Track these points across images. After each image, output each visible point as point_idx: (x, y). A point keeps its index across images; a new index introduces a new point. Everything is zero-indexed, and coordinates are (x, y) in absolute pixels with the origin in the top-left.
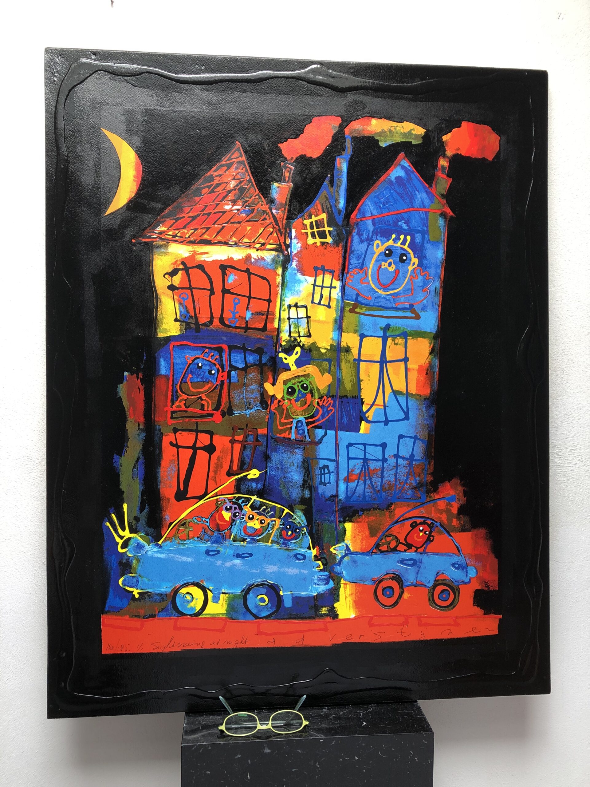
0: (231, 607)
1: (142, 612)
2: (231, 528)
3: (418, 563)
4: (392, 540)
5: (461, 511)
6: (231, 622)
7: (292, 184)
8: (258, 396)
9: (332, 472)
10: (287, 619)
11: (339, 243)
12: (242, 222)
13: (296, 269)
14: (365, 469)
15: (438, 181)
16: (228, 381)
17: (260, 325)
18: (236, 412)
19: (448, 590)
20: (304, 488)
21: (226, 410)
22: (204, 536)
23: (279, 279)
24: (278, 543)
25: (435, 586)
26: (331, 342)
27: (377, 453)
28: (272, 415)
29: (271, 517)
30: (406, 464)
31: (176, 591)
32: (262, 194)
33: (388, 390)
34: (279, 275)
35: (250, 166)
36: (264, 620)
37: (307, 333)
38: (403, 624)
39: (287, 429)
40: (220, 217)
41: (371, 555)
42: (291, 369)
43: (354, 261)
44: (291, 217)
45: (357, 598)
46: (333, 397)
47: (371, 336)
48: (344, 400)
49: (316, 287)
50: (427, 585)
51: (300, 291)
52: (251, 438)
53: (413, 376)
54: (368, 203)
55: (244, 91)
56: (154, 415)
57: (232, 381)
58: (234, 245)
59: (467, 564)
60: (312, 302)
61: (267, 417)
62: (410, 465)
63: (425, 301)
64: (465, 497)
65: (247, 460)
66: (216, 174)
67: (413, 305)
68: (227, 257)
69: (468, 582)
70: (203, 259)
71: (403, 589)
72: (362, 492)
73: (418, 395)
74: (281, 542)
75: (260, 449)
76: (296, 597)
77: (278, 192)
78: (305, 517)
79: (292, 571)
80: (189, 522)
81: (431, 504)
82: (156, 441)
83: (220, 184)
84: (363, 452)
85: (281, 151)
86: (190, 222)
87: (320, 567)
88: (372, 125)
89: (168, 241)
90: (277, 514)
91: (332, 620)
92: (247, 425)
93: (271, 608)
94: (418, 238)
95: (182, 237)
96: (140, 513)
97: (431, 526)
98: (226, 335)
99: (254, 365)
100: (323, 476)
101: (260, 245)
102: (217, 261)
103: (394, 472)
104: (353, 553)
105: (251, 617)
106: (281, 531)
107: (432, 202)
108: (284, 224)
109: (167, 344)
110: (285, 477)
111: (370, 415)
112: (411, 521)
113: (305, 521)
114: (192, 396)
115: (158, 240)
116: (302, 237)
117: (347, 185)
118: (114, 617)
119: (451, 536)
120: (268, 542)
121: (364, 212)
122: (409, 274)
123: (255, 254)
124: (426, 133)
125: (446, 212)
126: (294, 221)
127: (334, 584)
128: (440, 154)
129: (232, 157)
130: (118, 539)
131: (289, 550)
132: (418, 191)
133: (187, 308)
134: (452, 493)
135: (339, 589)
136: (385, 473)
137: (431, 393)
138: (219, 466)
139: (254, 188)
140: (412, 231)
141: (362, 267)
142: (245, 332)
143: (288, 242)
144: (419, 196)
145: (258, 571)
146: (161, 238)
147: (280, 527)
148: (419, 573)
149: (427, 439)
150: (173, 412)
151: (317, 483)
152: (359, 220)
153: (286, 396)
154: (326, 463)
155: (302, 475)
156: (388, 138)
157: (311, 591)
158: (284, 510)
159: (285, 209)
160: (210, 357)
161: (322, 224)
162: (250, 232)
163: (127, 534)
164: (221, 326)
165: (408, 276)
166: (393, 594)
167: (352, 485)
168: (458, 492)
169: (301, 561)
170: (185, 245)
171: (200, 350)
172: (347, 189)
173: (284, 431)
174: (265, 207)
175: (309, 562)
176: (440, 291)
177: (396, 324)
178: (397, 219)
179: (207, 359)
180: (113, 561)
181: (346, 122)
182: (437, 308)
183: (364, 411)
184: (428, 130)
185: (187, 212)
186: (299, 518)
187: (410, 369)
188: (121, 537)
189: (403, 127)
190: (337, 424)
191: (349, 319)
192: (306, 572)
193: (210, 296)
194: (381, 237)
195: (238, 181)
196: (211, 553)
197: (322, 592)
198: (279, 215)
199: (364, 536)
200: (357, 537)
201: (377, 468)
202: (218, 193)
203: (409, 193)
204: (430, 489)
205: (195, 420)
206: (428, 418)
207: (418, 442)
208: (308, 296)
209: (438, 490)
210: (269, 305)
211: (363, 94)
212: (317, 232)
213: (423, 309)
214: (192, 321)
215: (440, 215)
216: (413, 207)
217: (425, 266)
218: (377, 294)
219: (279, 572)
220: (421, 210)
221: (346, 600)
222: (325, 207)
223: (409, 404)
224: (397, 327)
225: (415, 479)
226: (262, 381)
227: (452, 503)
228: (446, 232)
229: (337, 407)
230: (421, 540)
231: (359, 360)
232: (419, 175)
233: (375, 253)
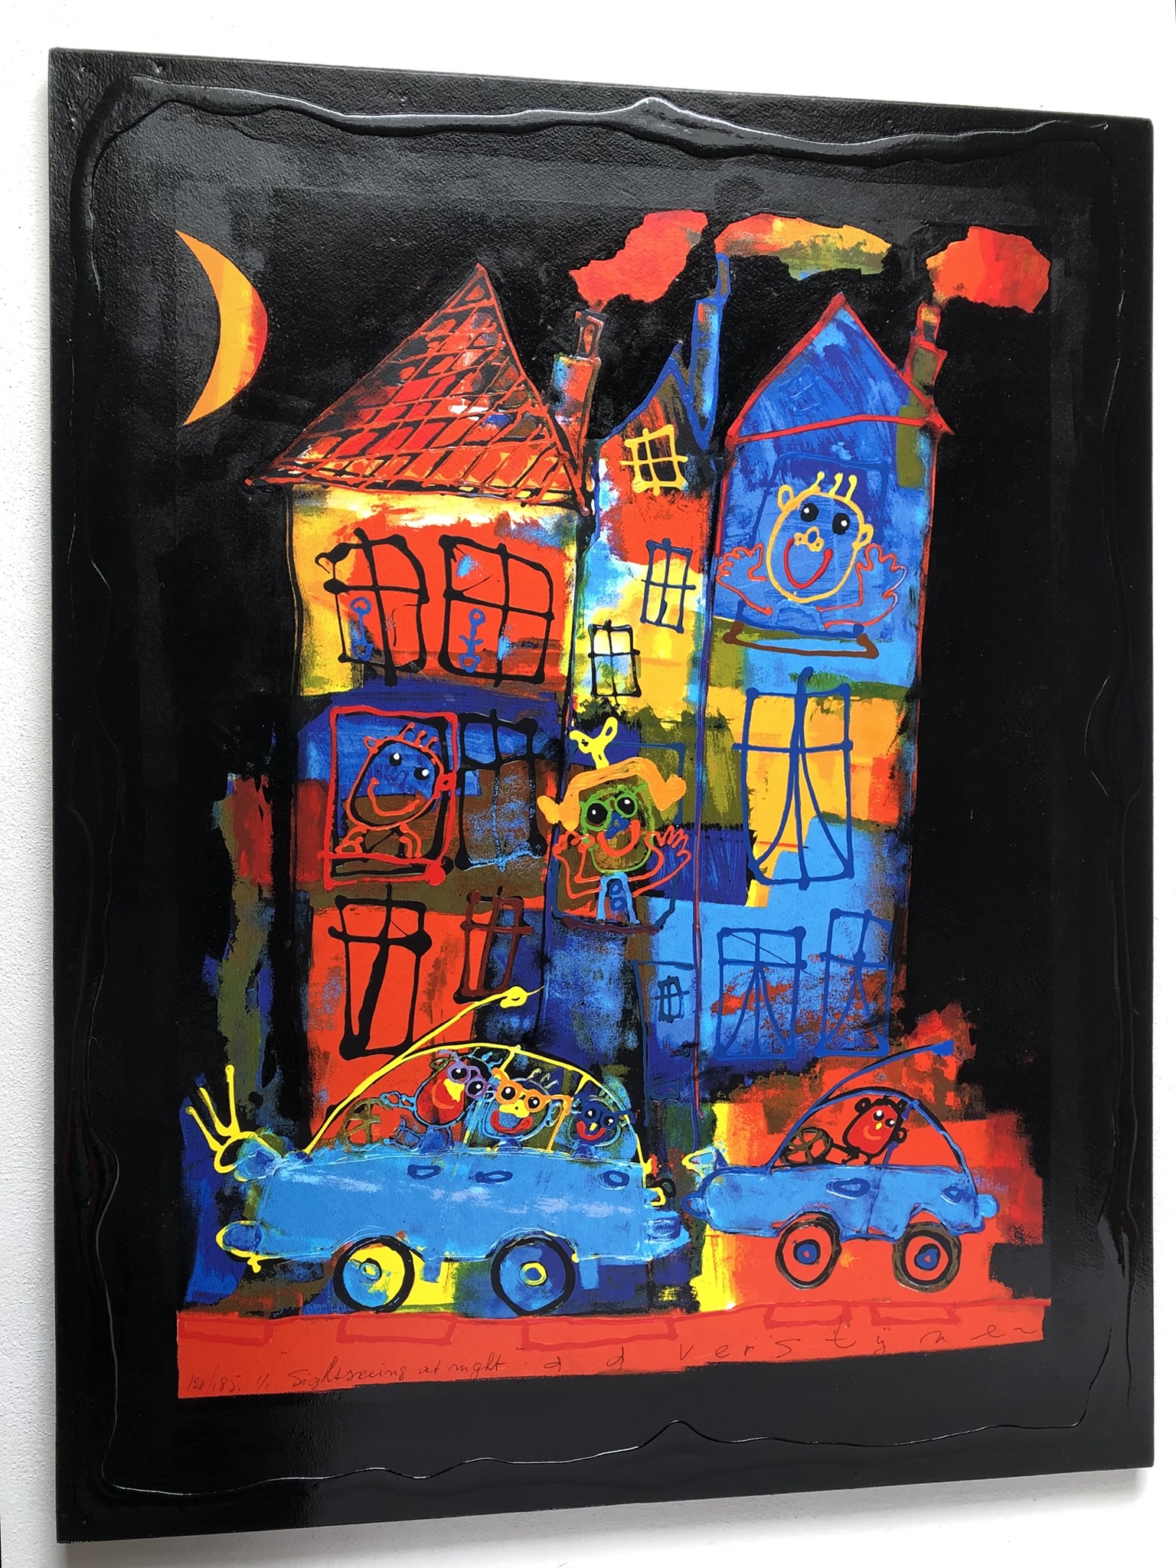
0: (465, 1289)
1: (267, 1304)
2: (465, 1116)
3: (871, 1189)
4: (815, 1140)
5: (965, 1074)
6: (465, 1322)
7: (599, 359)
8: (525, 826)
9: (687, 993)
10: (587, 1314)
11: (702, 490)
12: (488, 441)
13: (608, 546)
14: (758, 984)
15: (917, 356)
16: (459, 793)
17: (528, 669)
18: (476, 862)
19: (937, 1248)
20: (624, 1027)
21: (453, 857)
22: (404, 1135)
23: (570, 569)
24: (568, 1149)
25: (907, 1238)
26: (684, 707)
27: (786, 949)
28: (556, 867)
29: (552, 1091)
30: (846, 974)
31: (343, 1257)
32: (533, 382)
33: (808, 813)
34: (570, 561)
35: (507, 320)
36: (538, 1317)
37: (633, 688)
38: (839, 1321)
39: (588, 898)
40: (442, 431)
41: (771, 1173)
42: (598, 767)
43: (734, 530)
44: (597, 431)
45: (739, 1266)
46: (688, 827)
47: (772, 694)
48: (712, 833)
49: (651, 587)
50: (891, 1235)
51: (617, 596)
52: (509, 919)
53: (863, 782)
54: (765, 402)
55: (495, 153)
56: (295, 868)
57: (467, 792)
58: (471, 492)
59: (976, 1187)
60: (644, 619)
61: (545, 872)
62: (855, 975)
63: (888, 619)
64: (972, 1045)
65: (500, 967)
66: (432, 335)
67: (863, 627)
68: (457, 520)
69: (978, 1228)
70: (402, 523)
71: (838, 1245)
72: (751, 1035)
73: (873, 823)
74: (575, 1147)
75: (528, 943)
76: (608, 1266)
77: (568, 376)
78: (628, 1091)
79: (599, 1210)
80: (372, 1106)
81: (901, 1060)
82: (299, 926)
83: (440, 358)
84: (754, 947)
85: (575, 287)
86: (375, 441)
87: (659, 1201)
88: (774, 233)
89: (326, 484)
90: (564, 1085)
91: (685, 1316)
92: (500, 890)
93: (551, 1291)
94: (874, 480)
95: (357, 475)
96: (264, 1086)
97: (900, 1108)
98: (454, 691)
99: (515, 758)
100: (666, 1001)
101: (529, 493)
102: (434, 527)
103: (821, 992)
104: (731, 1170)
105: (510, 1313)
106: (575, 1123)
107: (903, 402)
108: (581, 448)
109: (322, 711)
110: (583, 1004)
111: (770, 868)
112: (856, 1099)
113: (627, 1101)
114: (378, 826)
115: (303, 480)
116: (622, 477)
117: (720, 363)
118: (204, 1316)
119: (943, 1129)
120: (545, 1147)
121: (756, 422)
122: (854, 558)
123: (518, 514)
124: (890, 251)
125: (934, 425)
126: (603, 440)
127: (690, 1237)
128: (921, 298)
129: (466, 299)
130: (214, 1144)
131: (593, 1163)
132: (874, 378)
133: (367, 631)
134: (945, 1035)
135: (702, 1247)
136: (801, 993)
137: (900, 819)
138: (438, 980)
139: (517, 367)
140: (861, 466)
141: (752, 543)
142: (496, 685)
143: (591, 487)
144: (875, 389)
145: (525, 1212)
146: (309, 477)
147: (572, 1115)
149: (891, 919)
150: (336, 862)
151: (653, 1017)
152: (746, 440)
153: (585, 825)
154: (673, 971)
155: (621, 998)
156: (809, 261)
157: (641, 1253)
158: (581, 1076)
159: (584, 415)
160: (418, 739)
161: (665, 448)
162: (506, 464)
163: (233, 1132)
164: (443, 672)
165: (852, 563)
166: (818, 1257)
167: (730, 1020)
168: (958, 1033)
169: (619, 1188)
170: (364, 491)
171: (396, 725)
172: (720, 373)
173: (582, 902)
174: (541, 410)
175: (636, 1189)
176: (920, 596)
177: (825, 667)
178: (828, 438)
179: (412, 744)
180: (203, 1192)
181: (716, 225)
182: (915, 633)
183: (756, 858)
184: (894, 246)
185: (368, 418)
186: (615, 1093)
187: (855, 767)
188: (222, 1140)
189: (841, 237)
190: (696, 886)
191: (724, 655)
192: (627, 1211)
193: (419, 606)
194: (793, 478)
195: (481, 352)
196: (421, 1173)
197: (664, 1255)
198: (570, 428)
199: (755, 1131)
200: (741, 1134)
201: (785, 982)
202: (437, 378)
203: (855, 383)
204: (899, 1028)
205: (384, 880)
206: (894, 872)
207: (872, 924)
208: (634, 605)
209: (916, 1030)
210: (548, 626)
211: (754, 163)
212: (654, 464)
213: (884, 636)
214: (380, 660)
215: (921, 430)
216: (862, 413)
217: (889, 543)
218: (784, 603)
219: (569, 1212)
220: (879, 418)
221: (716, 1271)
222: (671, 410)
223: (854, 843)
224: (827, 675)
225: (867, 1007)
226: (532, 793)
227: (945, 1058)
228: (934, 467)
229: (697, 850)
230: (879, 1138)
231: (744, 747)
232: (875, 343)
233: (780, 512)
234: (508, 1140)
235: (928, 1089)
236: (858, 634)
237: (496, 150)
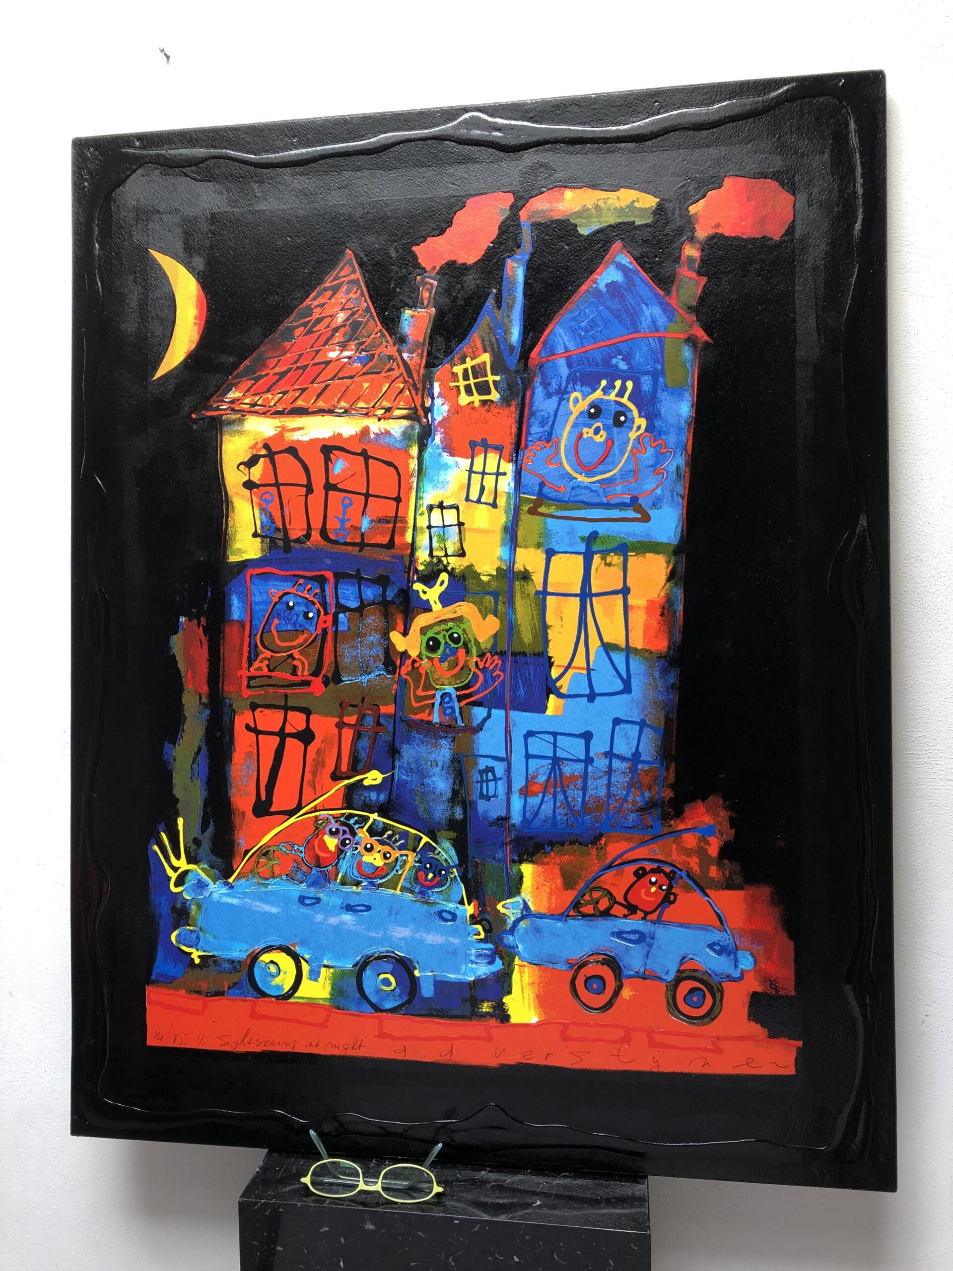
0: (338, 989)
1: (204, 986)
2: (338, 863)
3: (648, 939)
4: (601, 897)
5: (726, 852)
7: (434, 309)
8: (381, 652)
9: (500, 779)
10: (425, 1015)
11: (511, 400)
12: (355, 376)
13: (441, 446)
14: (555, 774)
15: (682, 283)
16: (334, 629)
17: (384, 539)
18: (346, 679)
19: (702, 990)
20: (453, 803)
21: (330, 675)
22: (296, 874)
23: (413, 464)
24: (411, 891)
25: (678, 981)
26: (498, 564)
28: (403, 683)
29: (401, 848)
30: (626, 769)
31: (254, 958)
32: (387, 330)
33: (595, 643)
34: (413, 458)
35: (368, 287)
36: (390, 1014)
37: (459, 550)
38: (623, 1041)
39: (427, 706)
40: (322, 371)
41: (566, 920)
42: (434, 610)
43: (535, 429)
44: (432, 363)
45: (541, 990)
46: (502, 654)
47: (565, 553)
48: (520, 659)
49: (473, 475)
50: (664, 977)
51: (447, 483)
52: (369, 721)
53: (638, 619)
54: (559, 330)
55: (359, 169)
56: (223, 683)
57: (339, 629)
58: (343, 413)
59: (736, 945)
60: (467, 499)
61: (395, 687)
62: (633, 770)
63: (659, 491)
64: (731, 829)
65: (363, 755)
66: (316, 303)
67: (638, 498)
68: (333, 433)
69: (738, 978)
70: (295, 438)
71: (620, 981)
72: (550, 813)
73: (647, 651)
74: (417, 890)
75: (383, 739)
76: (441, 981)
77: (412, 324)
78: (456, 851)
79: (433, 938)
80: (274, 851)
81: (671, 839)
82: (226, 722)
83: (322, 319)
84: (552, 746)
85: (417, 258)
86: (277, 381)
87: (479, 935)
88: (565, 201)
89: (244, 413)
90: (410, 844)
91: (500, 1024)
92: (363, 699)
93: (400, 996)
94: (646, 383)
95: (265, 406)
96: (202, 833)
97: (671, 877)
98: (330, 555)
99: (374, 603)
100: (485, 784)
101: (383, 411)
102: (317, 440)
103: (606, 782)
104: (535, 916)
105: (370, 1009)
106: (417, 872)
107: (671, 321)
108: (421, 375)
109: (241, 572)
110: (423, 784)
111: (564, 685)
112: (635, 867)
113: (455, 858)
114: (278, 653)
115: (229, 412)
116: (451, 394)
117: (525, 304)
118: (164, 990)
119: (707, 896)
120: (395, 889)
121: (552, 346)
122: (630, 445)
123: (375, 426)
124: (659, 205)
125: (696, 336)
126: (437, 369)
127: (503, 964)
128: (684, 238)
129: (340, 275)
130: (170, 872)
131: (430, 903)
132: (646, 304)
133: (271, 516)
134: (708, 820)
135: (512, 973)
136: (589, 782)
137: (669, 648)
138: (320, 763)
139: (375, 320)
140: (636, 373)
141: (549, 438)
142: (360, 551)
143: (428, 403)
144: (647, 312)
145: (380, 935)
146: (233, 410)
147: (414, 866)
148: (650, 956)
149: (663, 727)
150: (250, 678)
151: (475, 796)
152: (544, 360)
153: (424, 652)
154: (490, 763)
155: (451, 781)
156: (593, 220)
157: (465, 973)
158: (421, 838)
159: (423, 351)
160: (306, 591)
161: (483, 371)
162: (367, 391)
163: (182, 864)
164: (323, 542)
166: (604, 989)
167: (534, 801)
168: (720, 819)
169: (449, 923)
170: (269, 417)
171: (291, 582)
172: (524, 311)
173: (422, 709)
174: (392, 350)
175: (462, 925)
176: (685, 472)
177: (608, 530)
178: (609, 354)
179: (302, 594)
180: (162, 904)
182: (681, 501)
183: (554, 678)
184: (662, 200)
185: (273, 366)
186: (446, 852)
187: (632, 607)
188: (175, 869)
189: (618, 198)
190: (507, 699)
191: (529, 524)
192: (456, 941)
193: (306, 496)
194: (582, 386)
195: (350, 312)
196: (307, 902)
197: (483, 977)
198: (413, 362)
199: (553, 887)
200: (543, 888)
201: (577, 773)
202: (319, 333)
203: (631, 309)
204: (669, 813)
205: (283, 691)
206: (665, 690)
207: (646, 730)
208: (461, 488)
209: (683, 815)
210: (398, 507)
211: (549, 151)
212: (475, 384)
213: (655, 505)
214: (280, 535)
215: (685, 342)
216: (637, 332)
217: (659, 431)
218: (575, 482)
219: (413, 938)
220: (651, 335)
221: (523, 992)
222: (487, 343)
223: (631, 667)
224: (609, 536)
225: (643, 797)
226: (386, 629)
227: (708, 839)
228: (697, 369)
229: (508, 671)
230: (652, 899)
231: (544, 593)
232: (647, 277)
233: (572, 413)
234: (369, 882)
235: (694, 863)
236: (634, 503)
237: (359, 167)
